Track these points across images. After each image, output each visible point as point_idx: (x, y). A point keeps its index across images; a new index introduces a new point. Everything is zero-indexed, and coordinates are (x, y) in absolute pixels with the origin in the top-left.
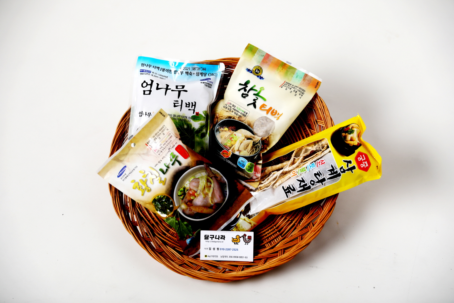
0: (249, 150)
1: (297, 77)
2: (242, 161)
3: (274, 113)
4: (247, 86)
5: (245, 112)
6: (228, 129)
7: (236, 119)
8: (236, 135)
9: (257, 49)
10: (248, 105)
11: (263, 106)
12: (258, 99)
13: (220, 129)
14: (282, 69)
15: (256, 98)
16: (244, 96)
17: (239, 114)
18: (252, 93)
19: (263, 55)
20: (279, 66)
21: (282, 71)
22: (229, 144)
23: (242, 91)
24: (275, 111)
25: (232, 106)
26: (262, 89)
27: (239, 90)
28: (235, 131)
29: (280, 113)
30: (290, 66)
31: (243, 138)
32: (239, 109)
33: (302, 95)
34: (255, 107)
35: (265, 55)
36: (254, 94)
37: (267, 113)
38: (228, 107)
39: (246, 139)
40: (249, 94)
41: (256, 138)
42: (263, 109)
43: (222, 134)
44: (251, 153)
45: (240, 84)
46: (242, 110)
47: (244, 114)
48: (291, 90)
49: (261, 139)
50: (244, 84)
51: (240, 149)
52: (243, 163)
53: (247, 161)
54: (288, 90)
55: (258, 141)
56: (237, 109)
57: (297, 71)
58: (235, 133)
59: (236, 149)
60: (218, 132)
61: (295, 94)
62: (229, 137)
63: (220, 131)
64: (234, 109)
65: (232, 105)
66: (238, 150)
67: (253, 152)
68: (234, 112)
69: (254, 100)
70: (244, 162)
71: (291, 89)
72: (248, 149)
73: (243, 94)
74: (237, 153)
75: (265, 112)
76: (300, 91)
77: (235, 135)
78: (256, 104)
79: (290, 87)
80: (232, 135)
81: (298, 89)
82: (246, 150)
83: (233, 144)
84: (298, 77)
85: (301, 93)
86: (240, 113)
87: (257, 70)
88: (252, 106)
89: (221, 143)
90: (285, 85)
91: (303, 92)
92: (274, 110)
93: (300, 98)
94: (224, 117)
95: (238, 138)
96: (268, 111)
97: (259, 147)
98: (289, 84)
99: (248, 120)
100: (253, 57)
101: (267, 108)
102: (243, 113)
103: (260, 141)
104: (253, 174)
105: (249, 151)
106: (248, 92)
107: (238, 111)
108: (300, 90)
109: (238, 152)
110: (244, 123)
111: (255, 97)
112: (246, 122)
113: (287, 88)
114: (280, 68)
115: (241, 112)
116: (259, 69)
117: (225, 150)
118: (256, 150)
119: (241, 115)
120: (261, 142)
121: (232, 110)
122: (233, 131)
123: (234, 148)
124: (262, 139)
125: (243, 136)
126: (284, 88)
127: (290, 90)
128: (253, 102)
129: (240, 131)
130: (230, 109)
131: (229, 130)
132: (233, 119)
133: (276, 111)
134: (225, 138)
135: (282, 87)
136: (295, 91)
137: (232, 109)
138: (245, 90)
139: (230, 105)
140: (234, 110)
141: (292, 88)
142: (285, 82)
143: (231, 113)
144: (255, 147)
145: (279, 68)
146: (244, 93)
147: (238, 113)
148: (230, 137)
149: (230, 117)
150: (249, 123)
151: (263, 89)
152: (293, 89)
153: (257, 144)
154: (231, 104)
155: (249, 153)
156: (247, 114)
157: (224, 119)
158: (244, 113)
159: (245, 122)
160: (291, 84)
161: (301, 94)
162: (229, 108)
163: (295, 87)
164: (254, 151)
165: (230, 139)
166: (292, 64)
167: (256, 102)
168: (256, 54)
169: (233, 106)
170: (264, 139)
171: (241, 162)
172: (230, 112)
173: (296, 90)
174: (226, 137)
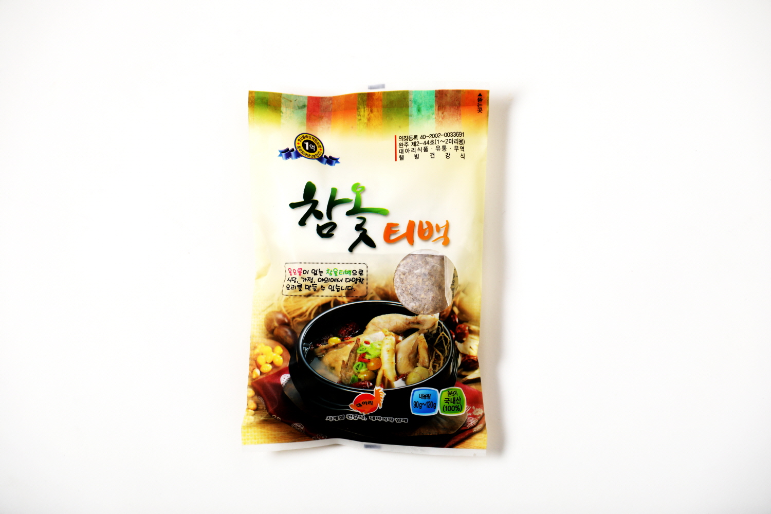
0: (427, 360)
1: (419, 110)
2: (422, 396)
3: (425, 231)
4: (316, 203)
5: (354, 272)
6: (339, 337)
7: (344, 303)
8: (371, 342)
9: (280, 95)
10: (351, 249)
11: (390, 230)
12: (364, 220)
13: (317, 350)
14: (372, 111)
15: (359, 222)
16: (327, 231)
17: (344, 285)
18: (339, 213)
19: (301, 104)
20: (358, 108)
21: (372, 115)
22: (364, 373)
23: (313, 222)
24: (425, 226)
25: (311, 275)
26: (358, 189)
27: (302, 222)
28: (361, 332)
29: (442, 224)
30: (384, 93)
31: (392, 338)
32: (335, 273)
33: (463, 148)
34: (371, 244)
35: (306, 104)
36: (349, 213)
37: (411, 242)
38: (304, 284)
39: (400, 338)
40: (334, 220)
41: (424, 321)
42: (393, 237)
43: (328, 358)
44: (434, 367)
45: (293, 206)
46: (344, 270)
47: (355, 277)
48: (430, 151)
49: (440, 317)
50: (302, 200)
51: (402, 371)
52: (427, 400)
53: (437, 390)
54: (422, 155)
55: (437, 326)
56: (331, 274)
57: (411, 97)
58: (363, 338)
59: (390, 375)
60: (316, 360)
61: (444, 154)
62: (356, 356)
63: (319, 354)
64: (322, 280)
65: (310, 272)
66: (398, 376)
67: (440, 359)
68: (327, 288)
69: (358, 228)
70: (429, 396)
71: (426, 149)
72: (421, 360)
73: (320, 230)
74: (398, 384)
75: (405, 242)
76: (451, 141)
77: (367, 343)
78: (370, 234)
79: (423, 146)
80: (361, 348)
81: (443, 138)
82: (418, 364)
83: (374, 369)
84: (422, 109)
85: (456, 145)
86: (344, 280)
87: (307, 144)
88: (362, 246)
89: (341, 382)
90: (404, 148)
91: (459, 138)
92: (421, 223)
93: (463, 156)
94: (310, 314)
95: (378, 347)
96: (409, 236)
97: (446, 339)
98: (410, 138)
99: (375, 285)
100: (281, 116)
101: (403, 229)
102: (351, 277)
103: (439, 324)
104: (466, 413)
105: (427, 365)
106: (329, 216)
107: (335, 280)
108: (450, 138)
109: (400, 380)
110: (370, 299)
111: (354, 221)
112: (374, 294)
113: (417, 152)
114: (364, 112)
115: (344, 276)
116: (312, 140)
117: (362, 393)
118: (443, 352)
119: (350, 284)
120: (443, 325)
121: (319, 285)
122: (354, 336)
123: (383, 378)
124: (444, 316)
125: (388, 333)
126: (409, 157)
127: (428, 154)
128: (357, 235)
129: (370, 326)
130: (311, 284)
131: (342, 340)
132: (335, 306)
133: (428, 223)
134: (345, 365)
135: (402, 158)
136: (441, 148)
137: (317, 282)
138: (319, 216)
139: (306, 276)
140: (323, 283)
141: (427, 145)
142: (398, 139)
143: (322, 293)
144: (437, 346)
145: (362, 113)
146: (320, 225)
147: (340, 284)
148: (358, 355)
149: (326, 306)
150: (382, 292)
151: (364, 190)
152: (432, 148)
153: (438, 334)
154: (306, 272)
155: (431, 367)
156: (361, 272)
157: (312, 317)
158: (355, 274)
159: (369, 297)
160: (416, 137)
161: (459, 146)
162: (309, 283)
163: (434, 139)
164: (439, 355)
165: (359, 361)
166: (386, 86)
167: (365, 231)
168: (283, 109)
169: (315, 274)
170: (448, 315)
171: (421, 401)
172: (317, 294)
173: (441, 144)
174: (346, 358)
